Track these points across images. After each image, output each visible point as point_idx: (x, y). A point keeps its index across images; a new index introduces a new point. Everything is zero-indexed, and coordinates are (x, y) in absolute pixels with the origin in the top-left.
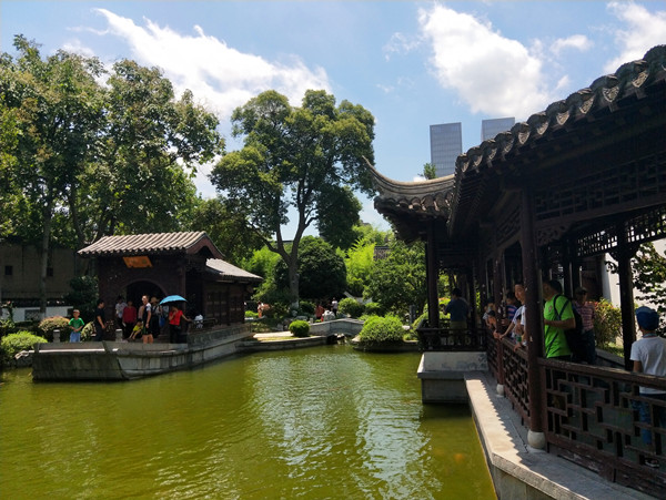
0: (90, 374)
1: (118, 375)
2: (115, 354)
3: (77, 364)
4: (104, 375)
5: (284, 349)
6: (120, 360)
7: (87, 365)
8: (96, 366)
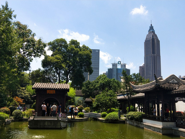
0: (50, 127)
1: (59, 127)
2: (60, 121)
3: (46, 124)
4: (54, 127)
5: (80, 121)
6: (61, 122)
7: (49, 124)
8: (53, 124)
